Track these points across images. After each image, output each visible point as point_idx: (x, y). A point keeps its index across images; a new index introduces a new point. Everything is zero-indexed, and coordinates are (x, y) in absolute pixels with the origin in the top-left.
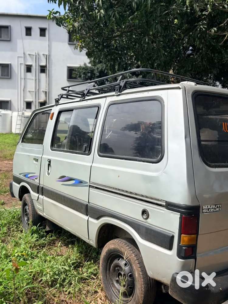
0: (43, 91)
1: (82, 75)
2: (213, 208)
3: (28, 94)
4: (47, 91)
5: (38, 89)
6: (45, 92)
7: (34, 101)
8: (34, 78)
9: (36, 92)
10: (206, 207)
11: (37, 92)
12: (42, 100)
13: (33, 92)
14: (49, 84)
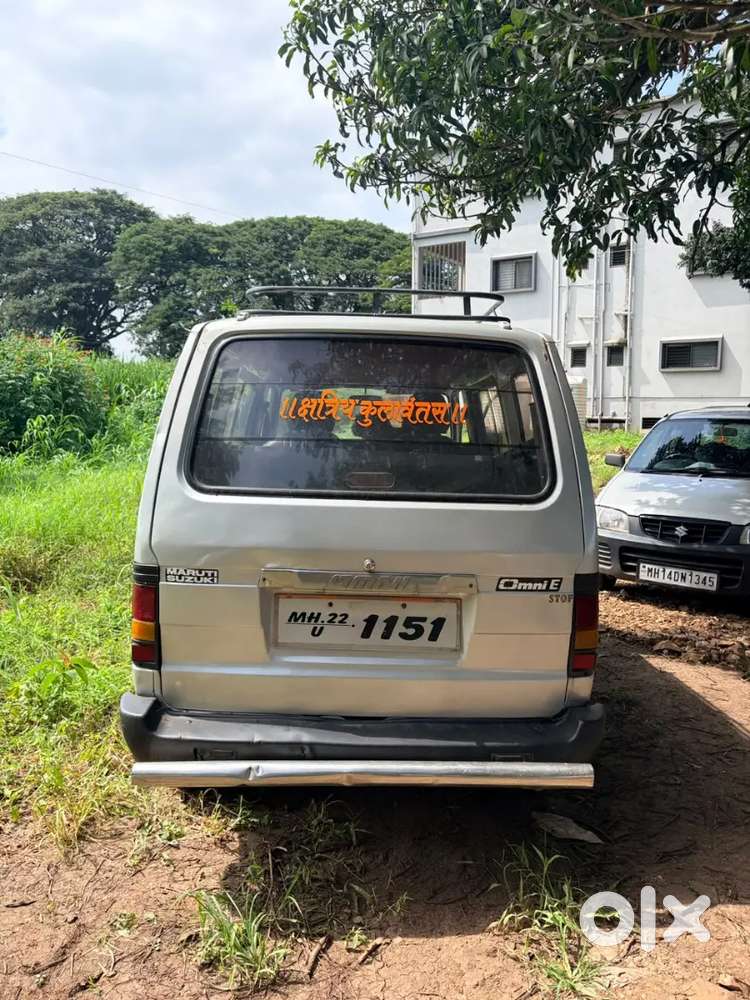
0: (617, 315)
1: (708, 260)
2: (191, 575)
3: (578, 327)
4: (628, 313)
5: (604, 313)
6: (622, 318)
7: (592, 344)
8: (594, 282)
9: (597, 319)
10: (175, 572)
11: (601, 320)
12: (613, 340)
13: (592, 319)
14: (634, 295)
